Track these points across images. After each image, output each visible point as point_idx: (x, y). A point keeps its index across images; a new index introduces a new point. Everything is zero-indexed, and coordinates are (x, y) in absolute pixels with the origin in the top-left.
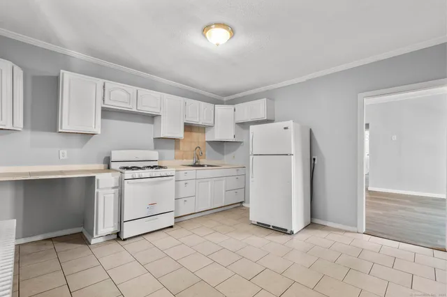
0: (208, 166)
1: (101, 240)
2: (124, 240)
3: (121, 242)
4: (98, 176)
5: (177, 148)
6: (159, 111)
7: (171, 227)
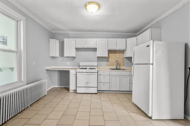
0: (123, 70)
1: (72, 91)
2: (78, 93)
3: (76, 94)
4: (71, 71)
5: (108, 61)
6: (95, 46)
7: (96, 94)
